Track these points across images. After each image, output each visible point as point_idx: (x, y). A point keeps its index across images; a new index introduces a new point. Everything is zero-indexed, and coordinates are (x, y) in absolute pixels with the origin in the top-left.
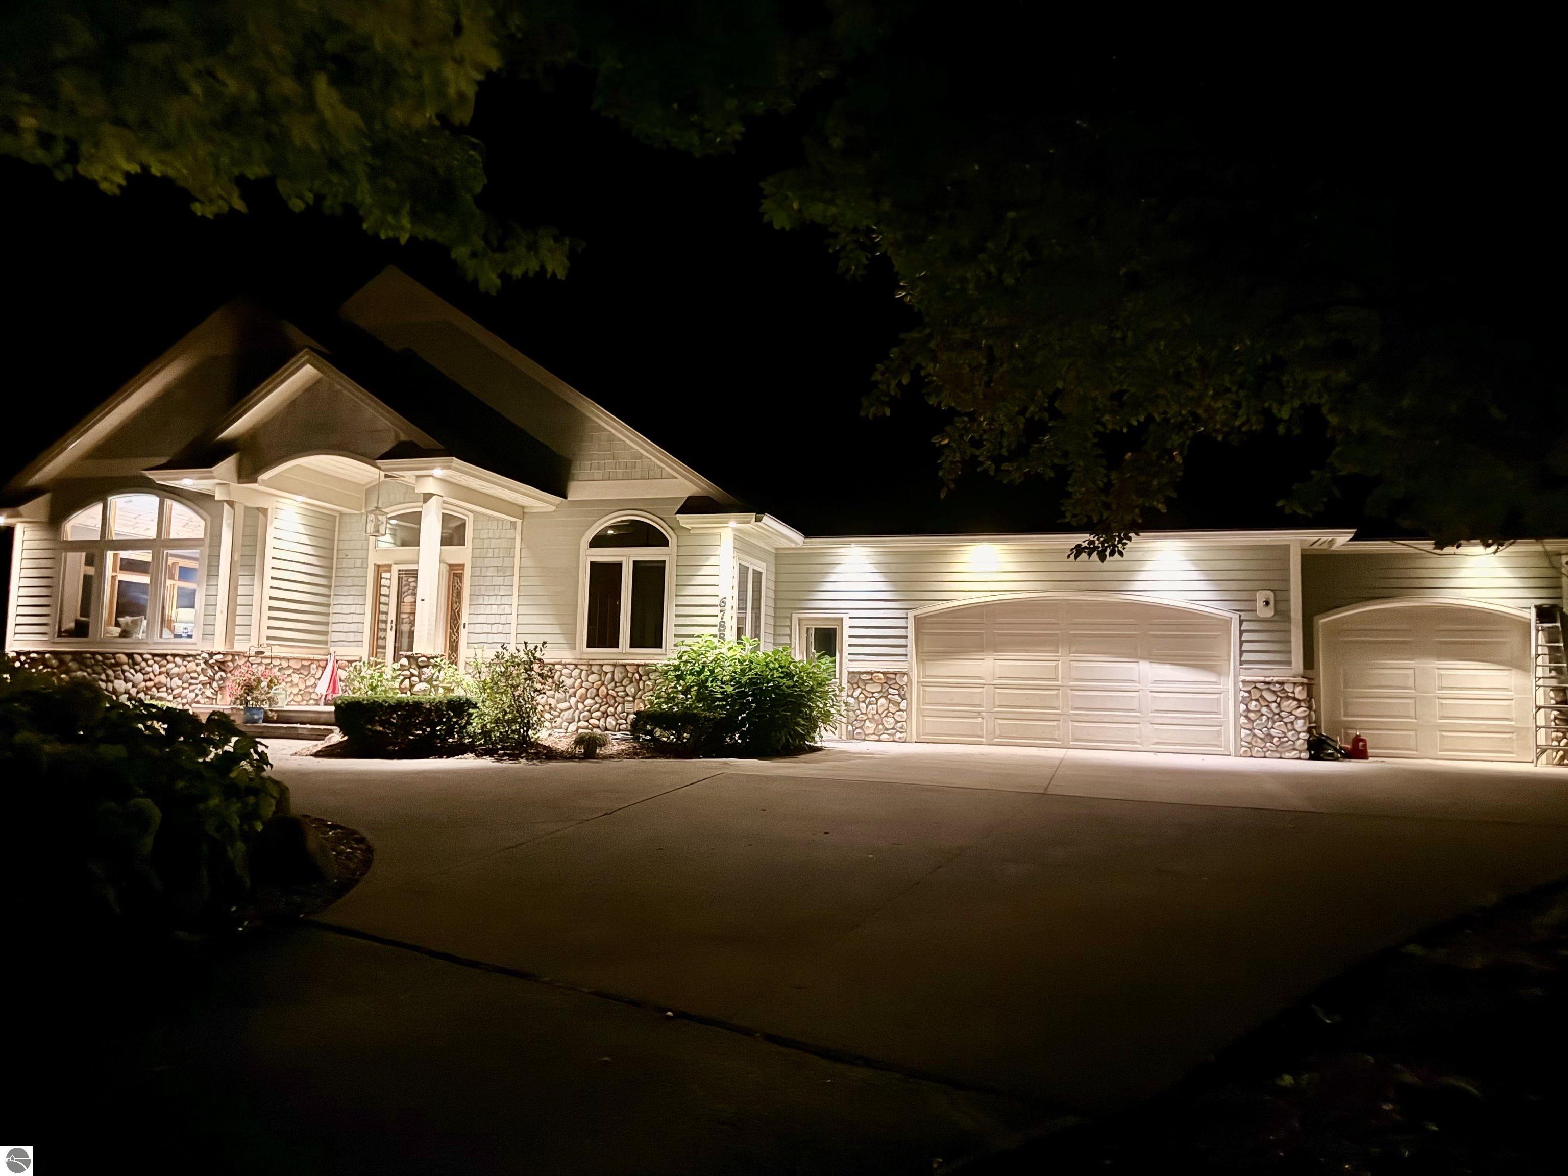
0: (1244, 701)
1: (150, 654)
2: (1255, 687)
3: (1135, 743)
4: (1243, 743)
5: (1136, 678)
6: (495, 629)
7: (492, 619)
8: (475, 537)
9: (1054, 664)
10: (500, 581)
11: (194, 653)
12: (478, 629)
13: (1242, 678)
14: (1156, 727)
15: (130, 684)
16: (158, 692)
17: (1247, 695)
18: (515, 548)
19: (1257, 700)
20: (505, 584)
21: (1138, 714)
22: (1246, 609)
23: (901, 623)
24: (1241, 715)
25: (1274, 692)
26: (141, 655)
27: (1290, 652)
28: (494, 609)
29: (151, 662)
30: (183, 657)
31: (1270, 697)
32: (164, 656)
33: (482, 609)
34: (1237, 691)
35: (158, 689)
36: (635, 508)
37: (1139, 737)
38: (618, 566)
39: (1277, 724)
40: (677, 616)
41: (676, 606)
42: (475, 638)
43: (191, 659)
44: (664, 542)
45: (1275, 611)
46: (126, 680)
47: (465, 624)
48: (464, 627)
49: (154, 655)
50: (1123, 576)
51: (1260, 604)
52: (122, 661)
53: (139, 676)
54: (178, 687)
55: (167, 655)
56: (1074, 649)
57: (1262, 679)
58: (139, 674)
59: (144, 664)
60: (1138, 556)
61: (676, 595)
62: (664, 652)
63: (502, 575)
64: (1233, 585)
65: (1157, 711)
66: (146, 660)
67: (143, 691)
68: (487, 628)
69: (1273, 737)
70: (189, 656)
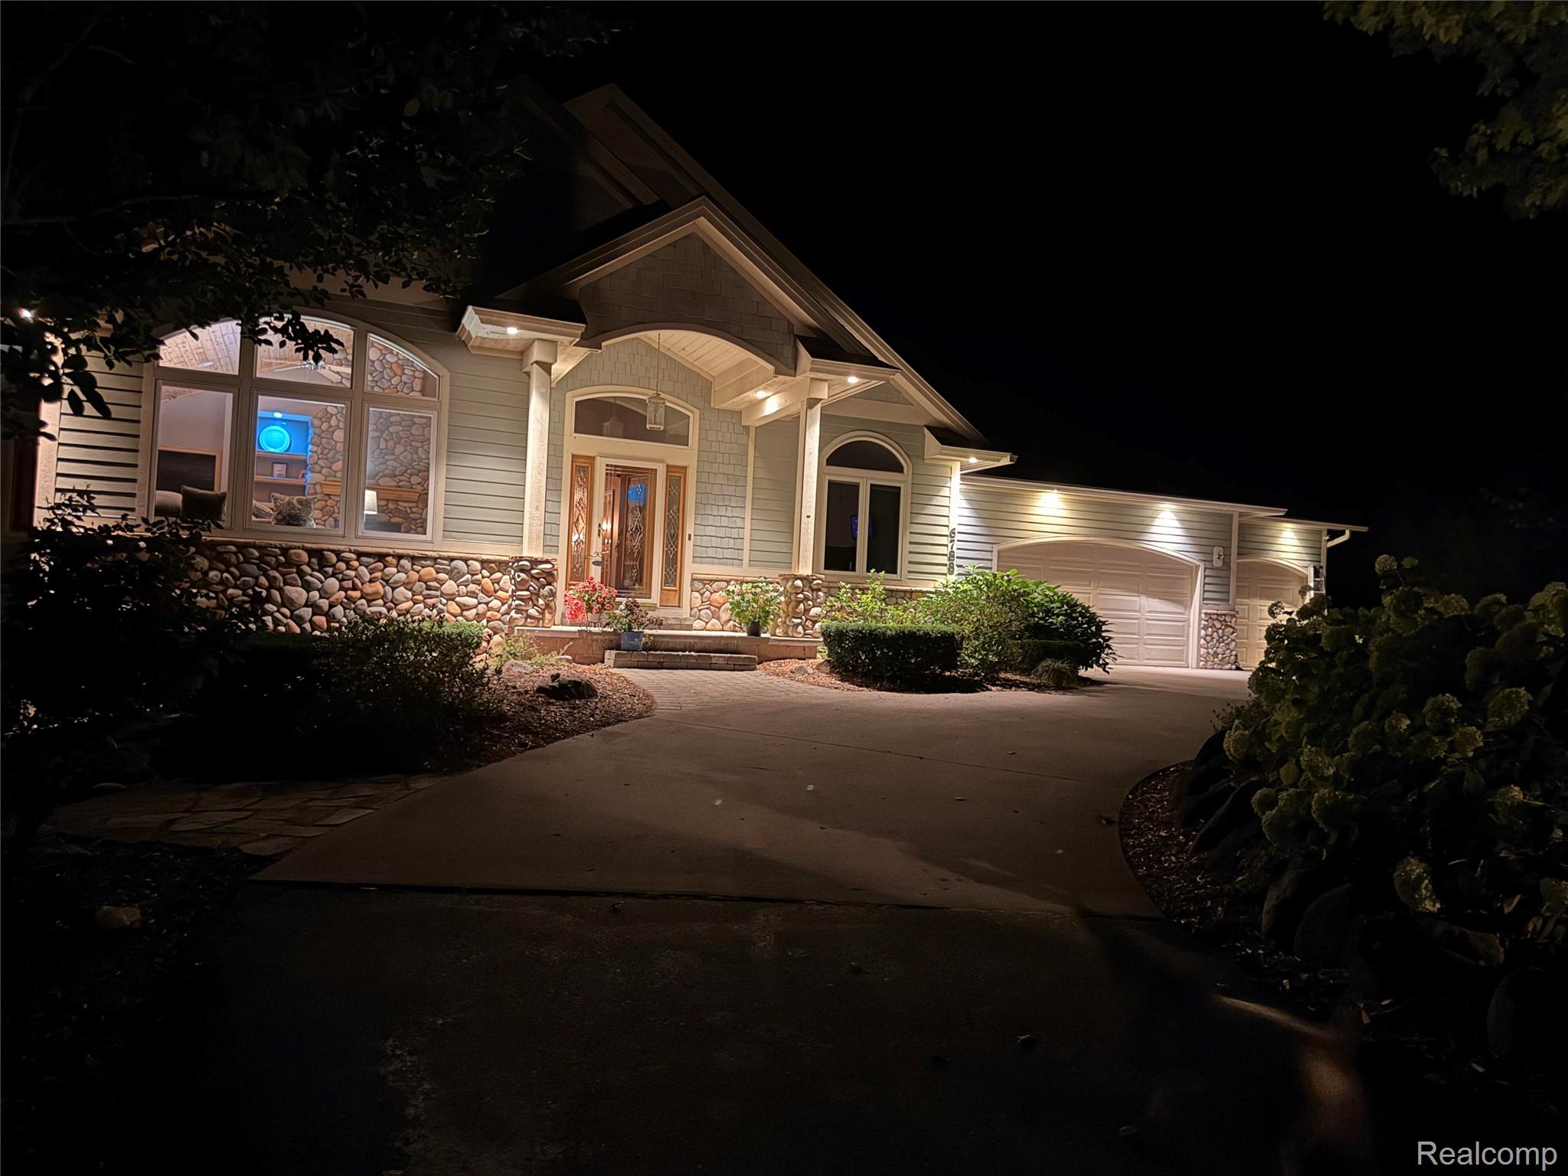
0: (1205, 628)
1: (355, 552)
2: (1211, 618)
3: (1134, 659)
4: (1202, 658)
5: (1137, 609)
6: (725, 543)
7: (722, 532)
8: (701, 437)
9: (1087, 596)
10: (731, 490)
11: (434, 554)
12: (705, 541)
13: (1204, 611)
14: (1148, 646)
15: (315, 594)
16: (369, 606)
17: (1206, 623)
18: (747, 456)
19: (1211, 627)
20: (737, 495)
21: (1137, 637)
22: (1207, 557)
23: (987, 555)
24: (1202, 638)
25: (1220, 621)
26: (337, 553)
27: (1228, 593)
28: (725, 521)
29: (356, 564)
30: (413, 559)
31: (1218, 625)
32: (381, 557)
33: (711, 520)
34: (1200, 619)
35: (369, 601)
36: (872, 429)
37: (1138, 654)
38: (855, 488)
39: (1221, 644)
40: (911, 543)
41: (911, 533)
42: (701, 551)
43: (429, 562)
44: (899, 468)
45: (1224, 562)
46: (308, 587)
47: (690, 535)
48: (690, 539)
49: (360, 555)
50: (1140, 528)
51: (1215, 556)
52: (302, 559)
53: (333, 583)
54: (407, 600)
55: (388, 555)
56: (1101, 584)
57: (1215, 612)
58: (332, 580)
59: (342, 565)
60: (1149, 513)
61: (911, 523)
62: (899, 578)
63: (733, 484)
64: (1203, 541)
65: (1149, 634)
66: (347, 562)
67: (341, 604)
68: (715, 542)
69: (1218, 654)
70: (426, 558)
